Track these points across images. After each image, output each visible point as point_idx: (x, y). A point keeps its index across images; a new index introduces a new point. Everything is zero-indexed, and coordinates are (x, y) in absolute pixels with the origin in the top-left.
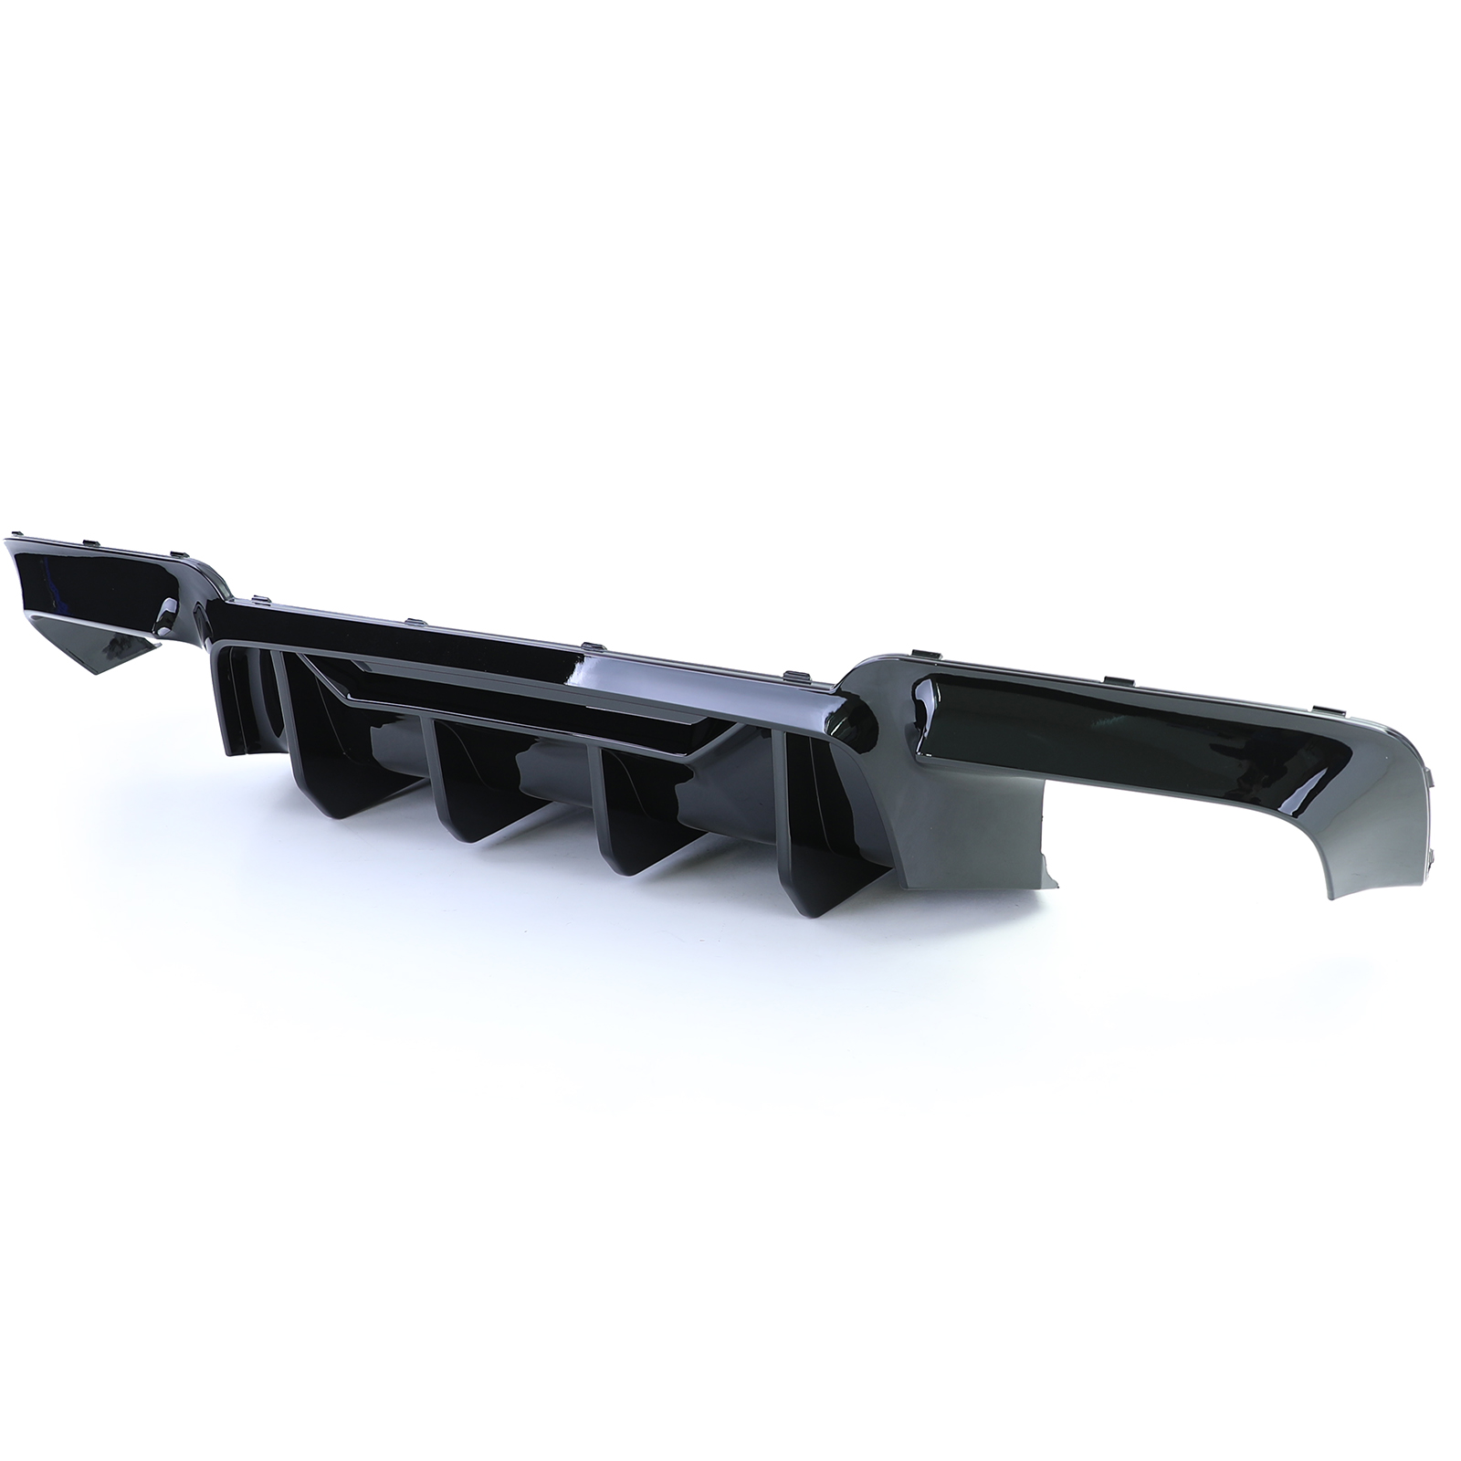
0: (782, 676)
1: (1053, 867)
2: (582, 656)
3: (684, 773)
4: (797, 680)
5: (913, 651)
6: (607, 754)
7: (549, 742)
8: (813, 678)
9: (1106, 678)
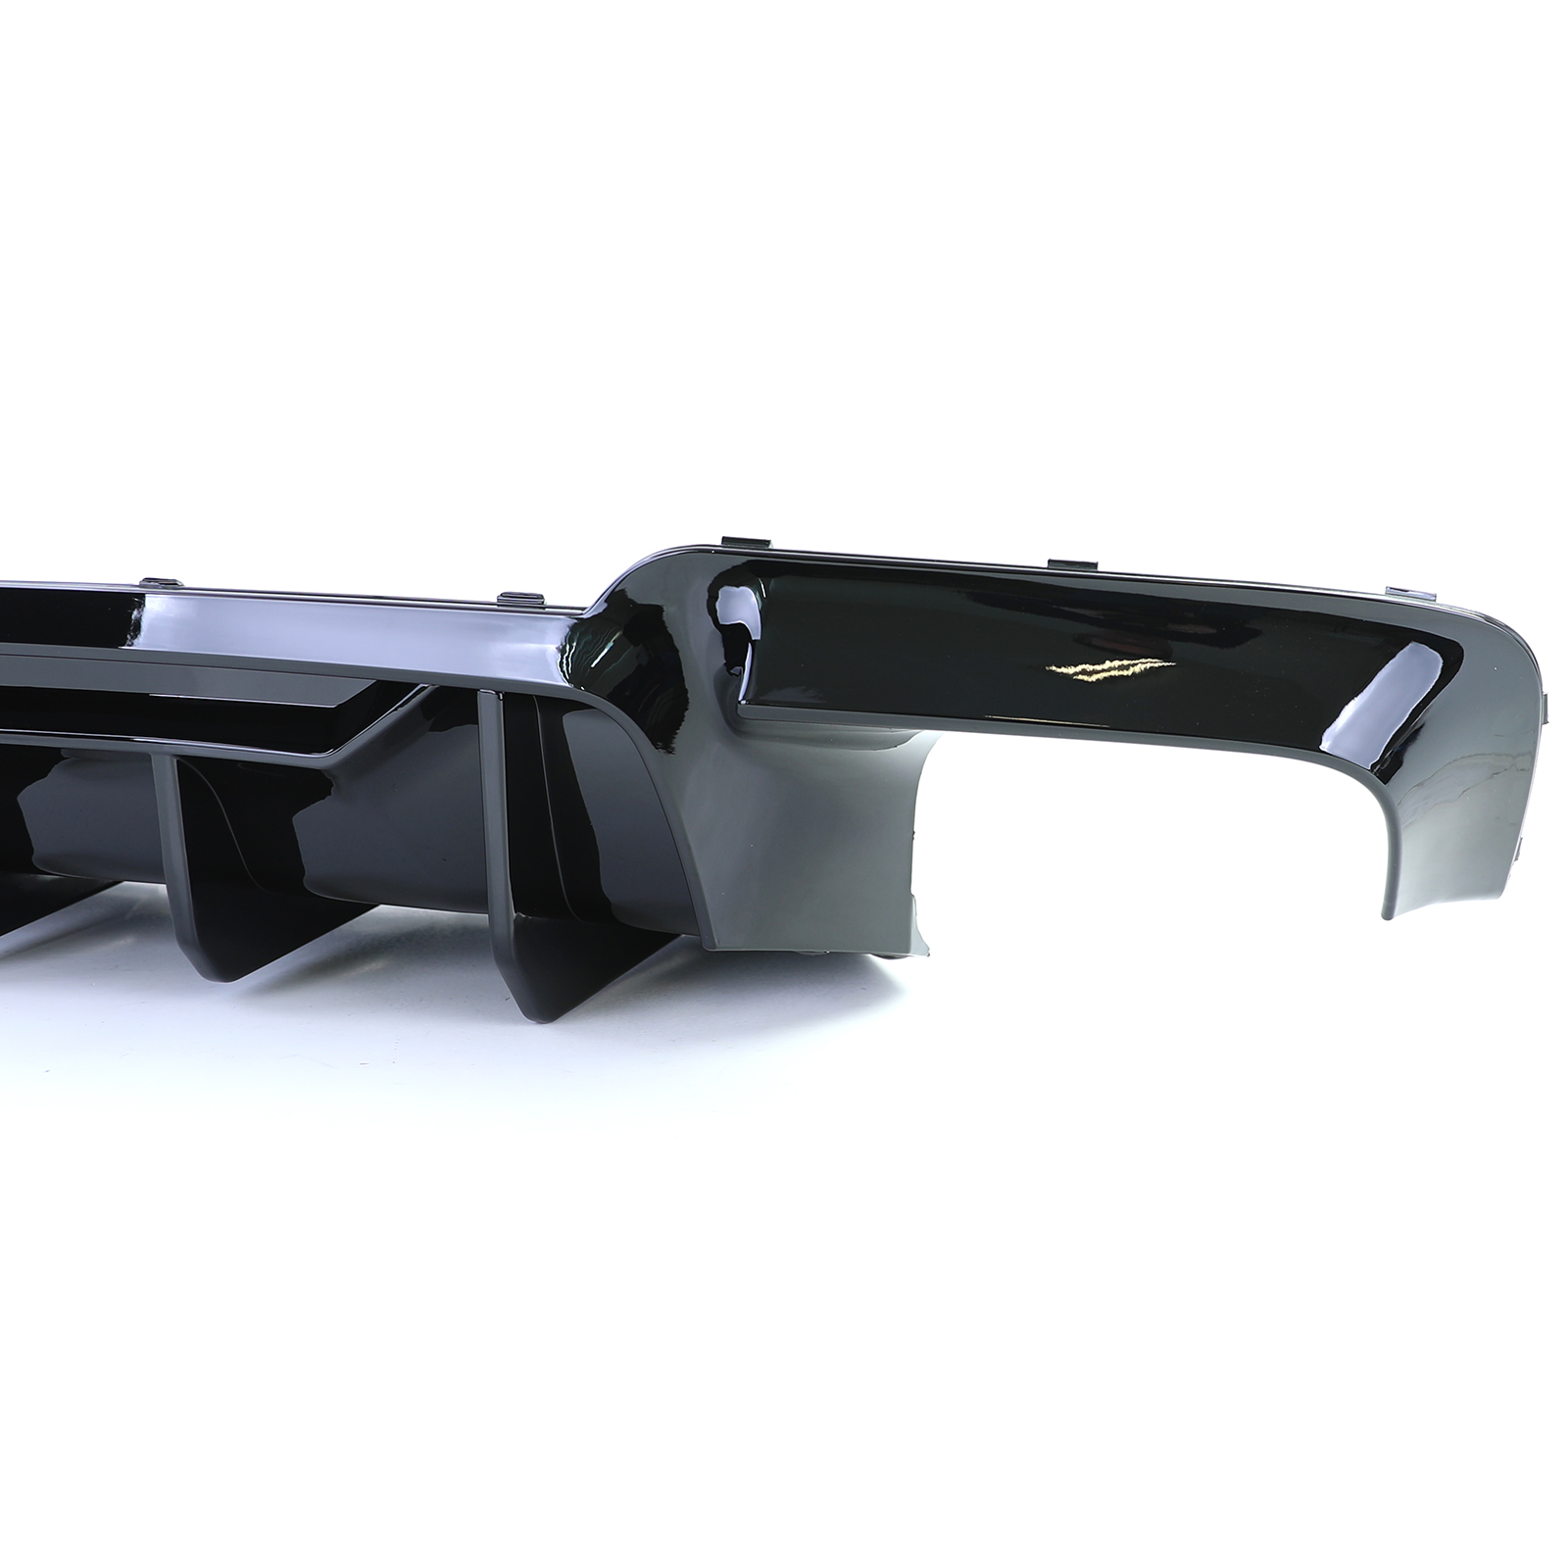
0: (495, 601)
1: (926, 917)
2: (142, 596)
3: (316, 785)
4: (523, 605)
5: (724, 538)
6: (187, 766)
7: (83, 757)
8: (548, 602)
9: (1050, 561)
